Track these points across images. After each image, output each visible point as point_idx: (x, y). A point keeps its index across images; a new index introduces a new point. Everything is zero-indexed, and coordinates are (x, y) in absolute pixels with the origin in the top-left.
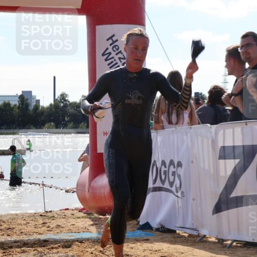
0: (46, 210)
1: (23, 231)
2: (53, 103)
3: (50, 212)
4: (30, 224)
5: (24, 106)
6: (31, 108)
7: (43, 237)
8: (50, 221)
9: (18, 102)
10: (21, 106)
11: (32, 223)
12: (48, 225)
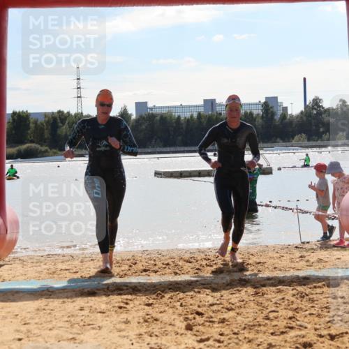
0: (303, 241)
1: (276, 266)
2: (303, 110)
3: (308, 243)
4: (284, 258)
5: (270, 115)
6: (277, 117)
7: (302, 274)
8: (309, 254)
9: (262, 110)
10: (264, 115)
11: (287, 257)
12: (306, 258)
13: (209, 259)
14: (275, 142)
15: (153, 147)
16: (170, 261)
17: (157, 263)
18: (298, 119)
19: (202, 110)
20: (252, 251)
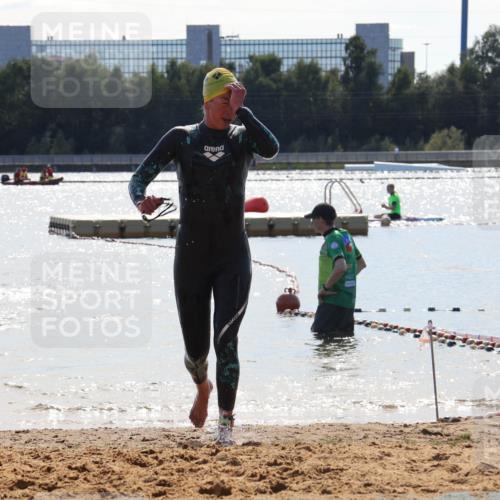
0: (441, 416)
1: (371, 479)
2: (458, 63)
3: (456, 420)
4: (393, 460)
5: (363, 75)
6: (386, 80)
8: (456, 450)
9: (344, 59)
10: (351, 74)
11: (400, 456)
12: (450, 462)
13: (192, 458)
14: (378, 149)
15: (47, 152)
16: (88, 461)
17: (53, 464)
18: (442, 88)
19: (181, 55)
20: (308, 439)
